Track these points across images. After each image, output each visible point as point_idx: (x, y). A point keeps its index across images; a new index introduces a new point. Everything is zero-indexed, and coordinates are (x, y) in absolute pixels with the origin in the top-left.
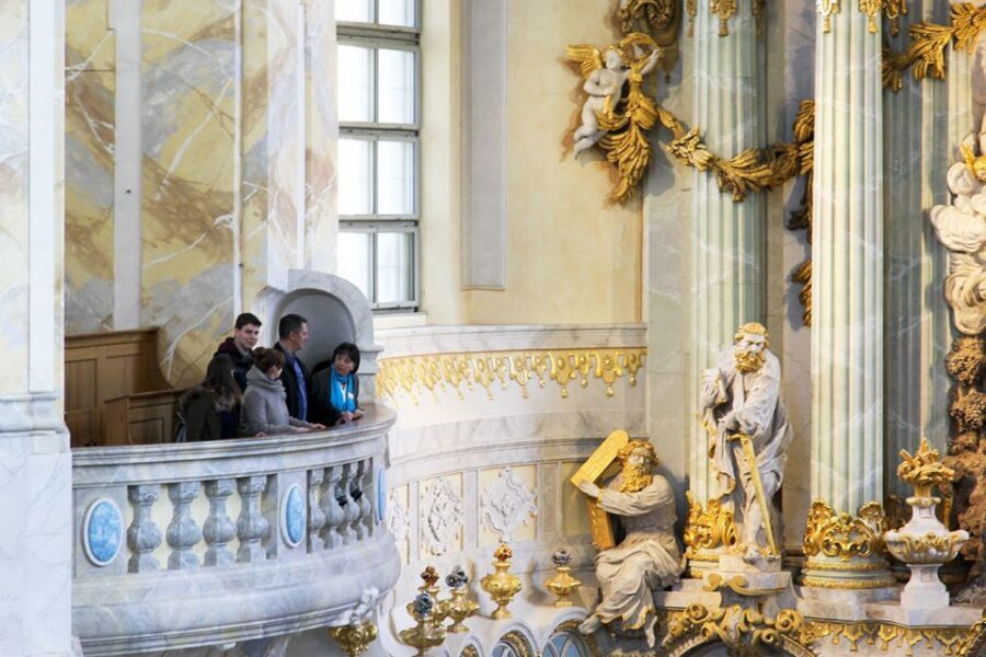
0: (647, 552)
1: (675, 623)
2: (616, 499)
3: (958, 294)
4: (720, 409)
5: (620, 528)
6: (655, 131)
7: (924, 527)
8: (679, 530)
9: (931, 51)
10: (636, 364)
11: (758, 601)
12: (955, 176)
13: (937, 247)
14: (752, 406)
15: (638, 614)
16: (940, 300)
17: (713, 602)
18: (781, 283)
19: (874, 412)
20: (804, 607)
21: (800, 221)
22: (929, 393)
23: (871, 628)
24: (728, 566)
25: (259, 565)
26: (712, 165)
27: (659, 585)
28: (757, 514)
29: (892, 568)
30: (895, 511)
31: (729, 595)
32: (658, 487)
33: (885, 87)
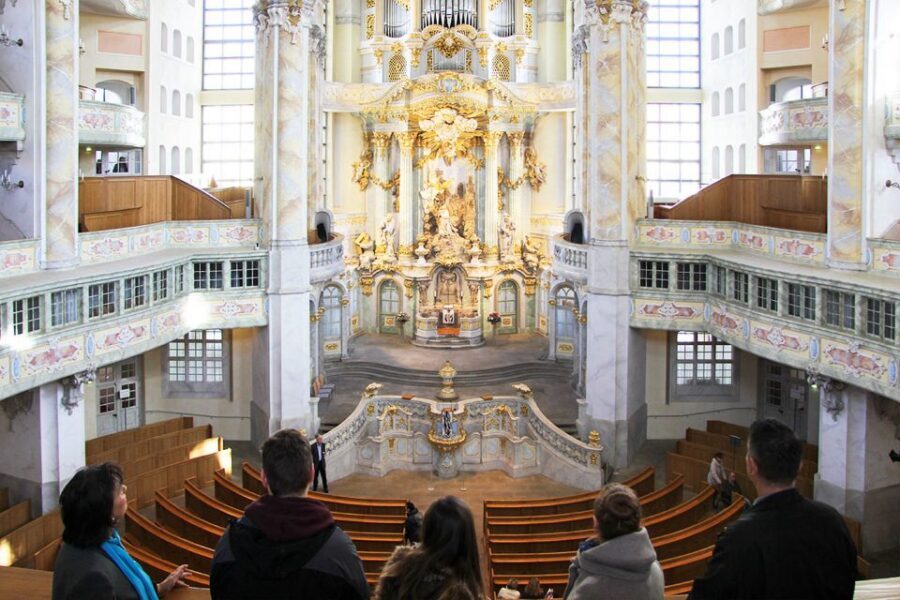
0: (369, 255)
1: (374, 268)
2: (363, 245)
3: (425, 207)
4: (383, 228)
5: (363, 250)
6: (369, 178)
7: (421, 249)
9: (420, 163)
10: (365, 219)
11: (391, 263)
12: (425, 186)
13: (421, 198)
14: (389, 228)
15: (368, 266)
17: (382, 264)
18: (392, 205)
19: (411, 228)
20: (399, 263)
21: (396, 194)
23: (412, 267)
24: (386, 257)
26: (381, 184)
27: (372, 261)
28: (390, 248)
30: (415, 246)
31: (385, 262)
32: (371, 244)
33: (413, 170)
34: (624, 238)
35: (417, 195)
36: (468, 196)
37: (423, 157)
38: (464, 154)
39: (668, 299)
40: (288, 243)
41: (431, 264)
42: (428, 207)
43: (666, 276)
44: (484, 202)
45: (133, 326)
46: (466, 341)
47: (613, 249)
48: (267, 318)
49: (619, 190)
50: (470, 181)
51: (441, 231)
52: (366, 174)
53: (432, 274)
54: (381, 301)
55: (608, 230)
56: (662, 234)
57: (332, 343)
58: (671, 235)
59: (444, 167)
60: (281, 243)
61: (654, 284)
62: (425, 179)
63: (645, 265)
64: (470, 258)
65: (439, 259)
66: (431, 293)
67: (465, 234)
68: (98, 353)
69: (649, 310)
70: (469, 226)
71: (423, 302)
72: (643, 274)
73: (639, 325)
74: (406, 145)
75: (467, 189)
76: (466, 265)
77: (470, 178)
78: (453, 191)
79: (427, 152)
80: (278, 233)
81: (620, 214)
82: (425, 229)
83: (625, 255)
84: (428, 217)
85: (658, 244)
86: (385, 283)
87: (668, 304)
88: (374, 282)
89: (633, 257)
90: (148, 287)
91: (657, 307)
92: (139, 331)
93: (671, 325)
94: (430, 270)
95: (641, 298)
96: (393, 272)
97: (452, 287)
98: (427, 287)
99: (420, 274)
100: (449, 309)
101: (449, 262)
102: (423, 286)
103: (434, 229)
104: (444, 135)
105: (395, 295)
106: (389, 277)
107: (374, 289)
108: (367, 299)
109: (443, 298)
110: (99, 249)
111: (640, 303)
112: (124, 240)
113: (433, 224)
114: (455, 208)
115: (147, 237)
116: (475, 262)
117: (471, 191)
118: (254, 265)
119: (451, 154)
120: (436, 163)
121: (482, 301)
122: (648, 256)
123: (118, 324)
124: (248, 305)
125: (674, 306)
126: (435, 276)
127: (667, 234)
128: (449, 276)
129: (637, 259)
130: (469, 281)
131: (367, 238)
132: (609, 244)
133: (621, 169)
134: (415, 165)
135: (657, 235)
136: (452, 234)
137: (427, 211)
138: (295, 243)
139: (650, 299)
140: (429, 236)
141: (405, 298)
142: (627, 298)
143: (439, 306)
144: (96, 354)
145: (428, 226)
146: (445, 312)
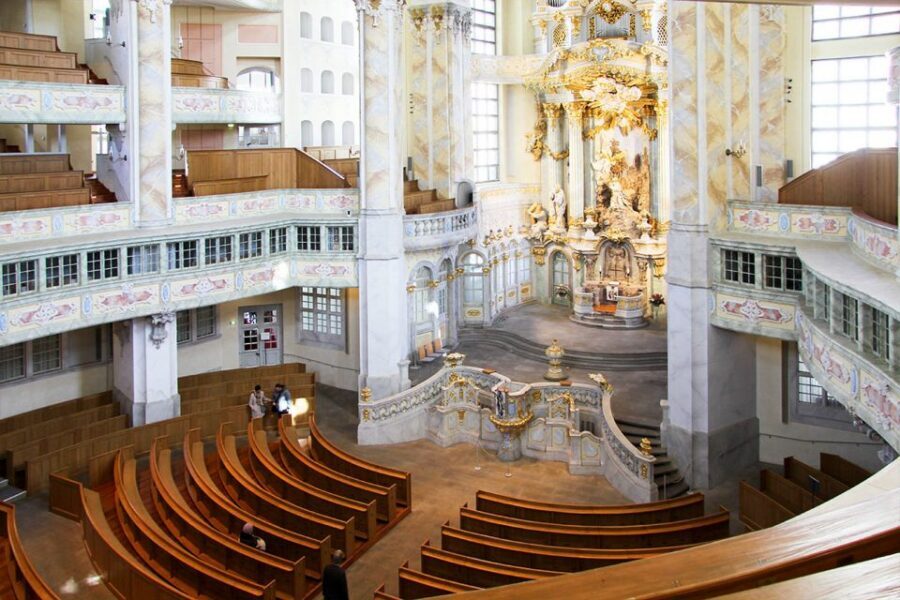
0: (541, 225)
2: (535, 215)
3: (597, 178)
4: (553, 199)
5: (536, 220)
7: (590, 222)
9: (591, 134)
10: (540, 190)
11: (560, 234)
12: (597, 157)
13: (594, 170)
14: (558, 199)
15: (539, 236)
16: (594, 179)
17: (552, 234)
20: (569, 235)
21: (568, 165)
22: (593, 196)
23: (580, 240)
26: (551, 155)
27: (543, 231)
28: (559, 219)
29: (584, 229)
30: (585, 218)
31: (555, 233)
32: (543, 213)
33: (583, 141)
34: (702, 223)
35: (587, 167)
36: (644, 168)
37: (594, 127)
38: (640, 124)
39: (751, 298)
40: (374, 213)
41: (598, 238)
42: (601, 179)
43: (752, 269)
44: (656, 174)
45: (213, 279)
46: (621, 321)
47: (688, 235)
48: (358, 281)
49: (696, 167)
50: (645, 153)
51: (613, 204)
52: (539, 145)
53: (599, 247)
54: (554, 272)
55: (683, 212)
56: (757, 219)
57: (473, 309)
58: (767, 221)
59: (620, 138)
60: (368, 213)
61: (740, 278)
62: (598, 150)
63: (731, 255)
64: (640, 235)
65: (607, 234)
66: (599, 266)
67: (639, 208)
68: (173, 299)
69: (731, 307)
70: (643, 200)
71: (591, 276)
72: (728, 265)
73: (721, 324)
74: (573, 118)
75: (643, 160)
76: (634, 241)
77: (645, 149)
78: (631, 162)
79: (599, 122)
80: (366, 203)
81: (696, 194)
82: (598, 202)
83: (702, 243)
84: (601, 189)
85: (752, 231)
86: (557, 254)
87: (751, 303)
88: (545, 253)
89: (713, 244)
90: (234, 246)
91: (739, 306)
92: (220, 284)
93: (754, 329)
94: (597, 243)
95: (721, 292)
96: (562, 244)
97: (621, 263)
98: (594, 261)
99: (587, 248)
100: (612, 285)
101: (615, 237)
102: (590, 260)
103: (607, 202)
104: (608, 105)
105: (566, 266)
106: (559, 248)
107: (546, 259)
108: (540, 268)
109: (612, 273)
110: (194, 212)
111: (723, 299)
114: (633, 181)
115: (253, 203)
116: (645, 238)
117: (646, 162)
118: (349, 231)
119: (624, 123)
120: (612, 134)
121: (652, 280)
122: (730, 246)
123: (196, 277)
124: (341, 268)
125: (759, 307)
126: (603, 250)
127: (762, 220)
128: (618, 251)
129: (719, 248)
130: (638, 258)
131: (538, 208)
132: (683, 228)
133: (697, 142)
134: (585, 136)
135: (751, 220)
136: (624, 207)
137: (600, 183)
138: (379, 212)
139: (731, 295)
140: (602, 209)
141: (574, 271)
142: (705, 290)
144: (173, 300)
145: (601, 199)
146: (609, 289)
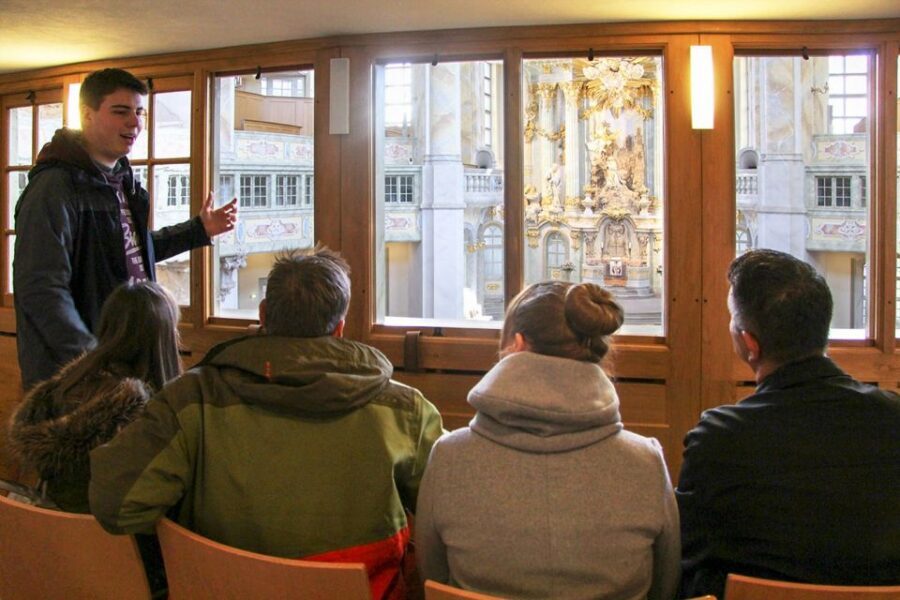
1: (540, 220)
3: (592, 158)
4: (549, 179)
6: (534, 130)
7: (588, 200)
8: (540, 202)
9: (586, 114)
11: (557, 214)
12: (591, 138)
13: (588, 150)
14: (555, 178)
15: (534, 218)
16: (589, 160)
17: (547, 215)
18: (558, 157)
19: (577, 180)
20: (566, 215)
21: (562, 146)
22: (587, 177)
23: (578, 219)
24: (552, 208)
25: (487, 193)
26: (546, 135)
27: (538, 212)
28: (556, 198)
29: (582, 208)
30: (582, 197)
31: (551, 213)
33: (579, 121)
34: (797, 152)
35: (583, 148)
36: (637, 148)
37: (588, 108)
38: (631, 105)
39: (850, 217)
40: (440, 158)
41: (598, 215)
42: (595, 160)
43: (848, 192)
44: (653, 154)
45: (284, 221)
46: (633, 291)
47: (786, 164)
48: (421, 233)
49: (793, 99)
50: (639, 134)
51: (608, 183)
52: (531, 126)
53: (599, 225)
54: (547, 254)
55: (780, 143)
56: (843, 150)
57: (494, 283)
58: (854, 150)
59: (611, 120)
60: (435, 158)
61: (834, 202)
62: (591, 130)
63: (824, 183)
64: (639, 210)
65: (607, 210)
66: (599, 244)
67: (634, 186)
68: (248, 240)
69: (828, 230)
70: (638, 178)
71: (590, 254)
72: (821, 192)
73: (817, 247)
74: (571, 95)
75: (635, 141)
76: (634, 216)
77: (639, 130)
78: (621, 144)
79: (593, 103)
80: (431, 149)
81: (793, 125)
82: (592, 182)
83: (799, 170)
84: (595, 170)
85: (838, 161)
86: (552, 234)
87: (850, 223)
88: (539, 235)
89: (808, 172)
90: (300, 188)
91: (837, 227)
92: (290, 228)
93: (854, 246)
94: (596, 222)
95: (817, 217)
96: (559, 224)
97: (620, 240)
98: (594, 238)
99: (588, 225)
100: (616, 262)
101: (616, 213)
102: (590, 238)
103: (601, 182)
104: (611, 83)
105: (561, 248)
106: (555, 229)
107: (540, 242)
108: (533, 251)
109: (611, 250)
111: (818, 223)
112: (280, 145)
113: (600, 177)
114: (624, 162)
115: (304, 149)
116: (644, 213)
117: (640, 142)
118: (408, 180)
119: (618, 104)
120: (604, 115)
121: (651, 254)
122: (826, 172)
123: (268, 217)
124: (402, 219)
125: (858, 225)
126: (603, 227)
127: (849, 149)
128: (616, 228)
129: (813, 175)
130: (637, 233)
131: (533, 189)
132: (780, 157)
133: (793, 76)
134: (581, 116)
135: (837, 151)
136: (620, 185)
137: (594, 163)
138: (448, 158)
139: (828, 218)
140: (596, 189)
141: (572, 251)
142: (802, 217)
143: (606, 258)
144: (246, 241)
145: (595, 179)
146: (612, 264)
